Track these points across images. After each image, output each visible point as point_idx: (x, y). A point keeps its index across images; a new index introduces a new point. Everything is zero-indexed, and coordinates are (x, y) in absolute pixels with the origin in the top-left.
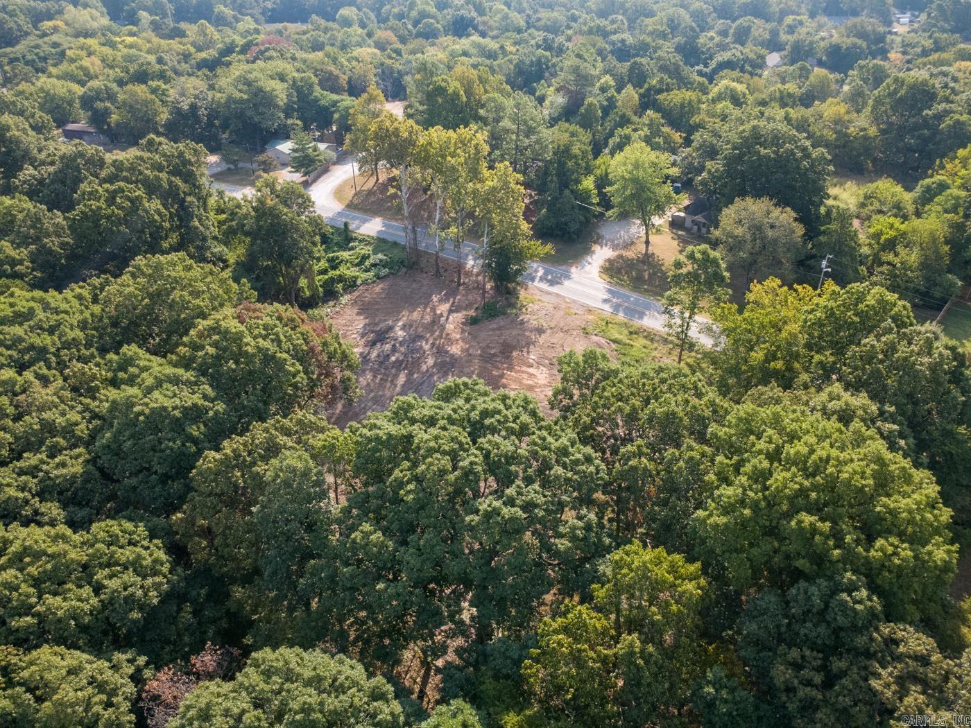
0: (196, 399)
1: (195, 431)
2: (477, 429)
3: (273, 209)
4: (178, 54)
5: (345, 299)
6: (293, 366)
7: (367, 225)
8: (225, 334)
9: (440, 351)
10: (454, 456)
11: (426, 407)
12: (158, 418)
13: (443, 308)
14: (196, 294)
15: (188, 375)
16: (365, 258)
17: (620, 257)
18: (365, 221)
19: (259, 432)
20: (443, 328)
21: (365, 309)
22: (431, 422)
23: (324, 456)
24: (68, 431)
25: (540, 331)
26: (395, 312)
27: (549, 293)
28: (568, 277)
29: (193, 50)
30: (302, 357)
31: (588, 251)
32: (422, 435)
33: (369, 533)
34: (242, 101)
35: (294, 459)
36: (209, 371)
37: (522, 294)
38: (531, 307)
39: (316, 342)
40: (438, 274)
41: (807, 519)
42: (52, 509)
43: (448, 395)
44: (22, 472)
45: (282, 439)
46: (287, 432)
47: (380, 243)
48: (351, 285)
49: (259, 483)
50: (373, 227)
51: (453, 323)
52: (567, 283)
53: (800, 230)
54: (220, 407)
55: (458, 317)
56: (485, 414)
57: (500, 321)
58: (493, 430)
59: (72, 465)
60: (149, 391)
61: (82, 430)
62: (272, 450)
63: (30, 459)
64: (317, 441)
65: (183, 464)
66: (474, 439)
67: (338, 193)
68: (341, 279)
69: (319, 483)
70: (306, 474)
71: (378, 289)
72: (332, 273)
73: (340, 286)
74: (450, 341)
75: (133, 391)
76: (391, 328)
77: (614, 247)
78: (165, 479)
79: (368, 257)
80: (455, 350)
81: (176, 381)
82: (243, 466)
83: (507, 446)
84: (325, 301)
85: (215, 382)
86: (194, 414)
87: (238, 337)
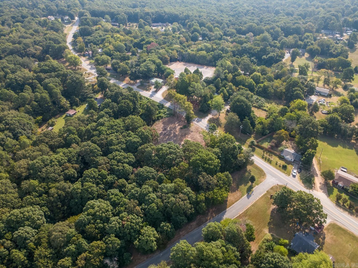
0: (139, 140)
1: (138, 144)
2: (170, 148)
3: (150, 107)
4: (130, 41)
5: (161, 120)
6: (150, 137)
7: (167, 104)
8: (142, 132)
9: (174, 133)
10: (166, 151)
11: (165, 144)
12: (134, 142)
13: (177, 125)
14: (138, 123)
15: (138, 137)
16: (165, 112)
17: (213, 118)
18: (167, 103)
19: (146, 145)
20: (176, 129)
21: (164, 123)
22: (165, 147)
23: (153, 149)
24: (123, 142)
25: (192, 132)
26: (168, 125)
27: (196, 124)
28: (201, 121)
29: (133, 39)
30: (152, 135)
31: (207, 116)
32: (164, 148)
33: (156, 158)
34: (145, 71)
35: (149, 149)
36: (140, 137)
37: (191, 123)
38: (192, 127)
39: (154, 133)
40: (178, 118)
41: (198, 161)
42: (122, 151)
43: (168, 144)
44: (119, 146)
45: (148, 146)
46: (149, 146)
47: (169, 109)
48: (162, 118)
49: (145, 151)
50: (168, 105)
51: (178, 128)
52: (200, 122)
53: (238, 120)
54: (141, 141)
55: (179, 127)
56: (171, 147)
57: (186, 129)
58: (171, 149)
59: (124, 146)
60: (133, 138)
61: (125, 142)
62: (147, 148)
63: (120, 145)
64: (152, 147)
65: (137, 148)
66: (169, 149)
67: (163, 95)
68: (160, 116)
69: (152, 152)
70: (151, 151)
71: (167, 119)
72: (159, 115)
73: (160, 118)
74: (177, 132)
75: (131, 138)
76: (167, 128)
77: (213, 115)
78: (134, 149)
79: (166, 112)
80: (177, 133)
81: (136, 137)
82: (144, 149)
83: (172, 151)
84: (157, 120)
85: (141, 138)
86: (138, 142)
87: (144, 132)
